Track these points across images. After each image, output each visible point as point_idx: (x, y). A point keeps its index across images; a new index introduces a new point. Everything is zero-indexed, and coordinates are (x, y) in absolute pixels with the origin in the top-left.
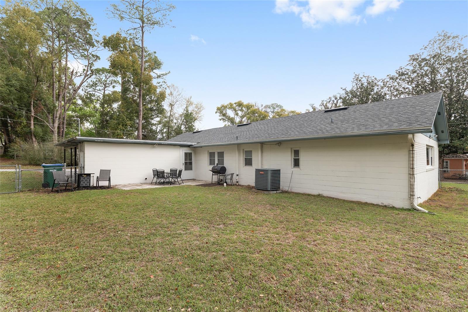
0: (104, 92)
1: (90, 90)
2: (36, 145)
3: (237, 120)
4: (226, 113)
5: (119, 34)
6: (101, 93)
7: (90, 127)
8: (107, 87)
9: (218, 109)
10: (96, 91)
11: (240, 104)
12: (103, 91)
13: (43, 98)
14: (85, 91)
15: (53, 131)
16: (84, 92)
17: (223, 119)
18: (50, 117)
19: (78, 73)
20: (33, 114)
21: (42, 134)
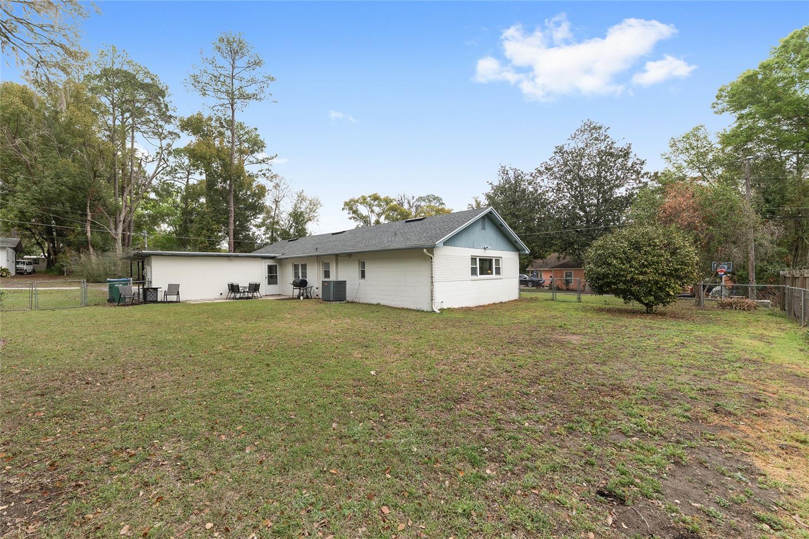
0: (188, 181)
1: (168, 178)
2: (93, 258)
3: (373, 219)
4: (357, 210)
5: (200, 115)
6: (183, 182)
7: (169, 229)
8: (192, 173)
9: (346, 204)
10: (176, 179)
11: (376, 198)
12: (186, 180)
13: (102, 197)
14: (160, 180)
15: (116, 239)
16: (158, 181)
17: (354, 218)
18: (112, 220)
19: (149, 157)
20: (89, 218)
21: (101, 243)
